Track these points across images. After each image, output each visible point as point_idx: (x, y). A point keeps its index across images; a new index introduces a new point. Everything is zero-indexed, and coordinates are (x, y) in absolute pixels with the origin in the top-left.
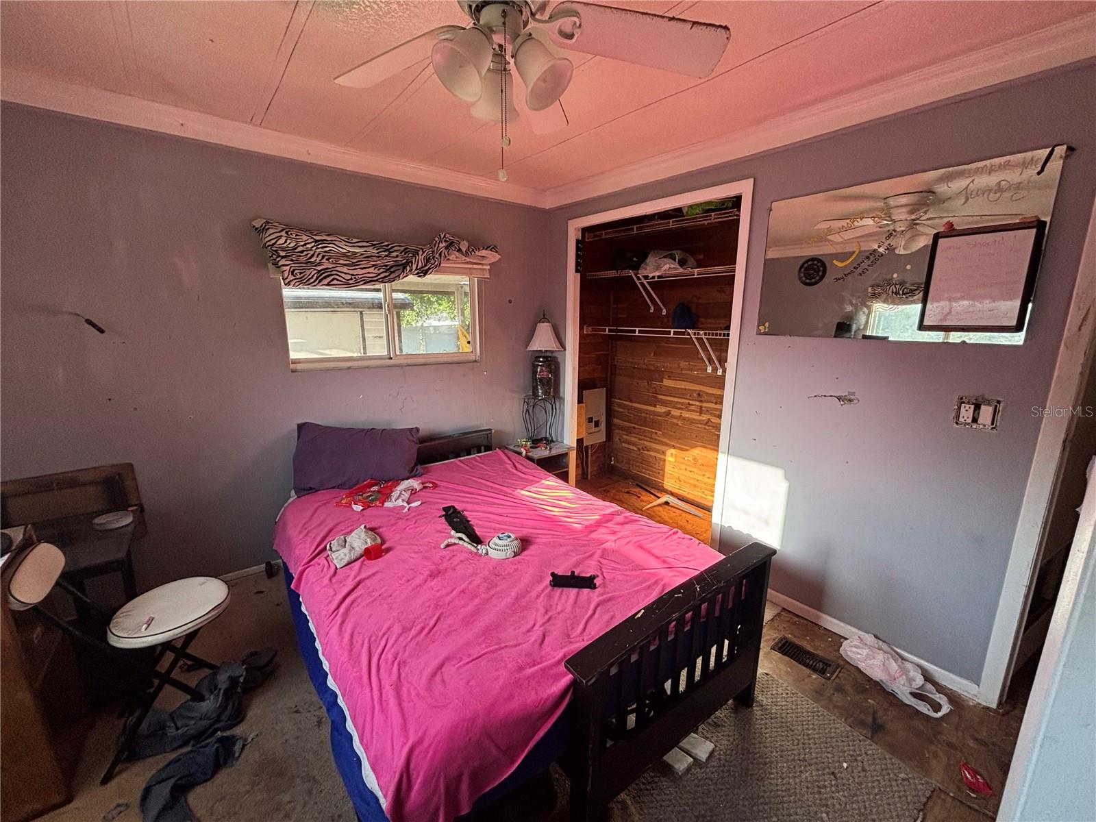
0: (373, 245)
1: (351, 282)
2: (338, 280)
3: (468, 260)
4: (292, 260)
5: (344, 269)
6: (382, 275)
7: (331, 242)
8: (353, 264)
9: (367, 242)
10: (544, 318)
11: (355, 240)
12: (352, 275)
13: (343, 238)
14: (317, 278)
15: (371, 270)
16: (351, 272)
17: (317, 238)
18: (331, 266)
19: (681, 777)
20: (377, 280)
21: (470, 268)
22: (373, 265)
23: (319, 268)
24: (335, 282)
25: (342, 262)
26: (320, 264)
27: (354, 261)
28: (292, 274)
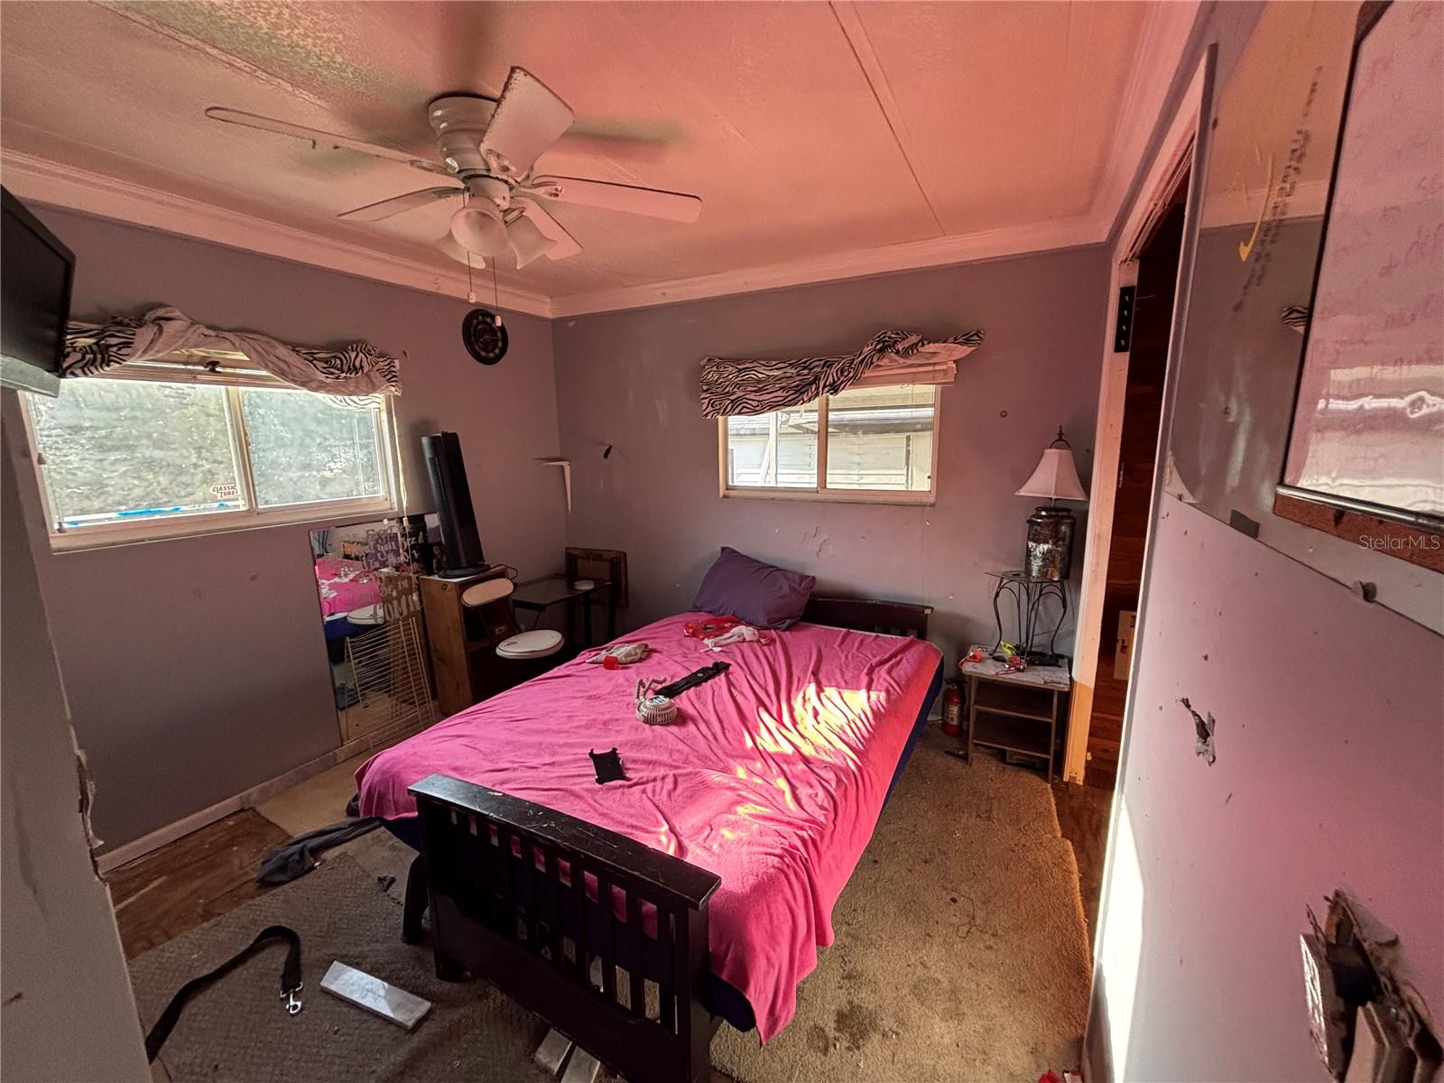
0: (790, 365)
1: (757, 408)
2: (747, 408)
3: (909, 362)
4: (712, 393)
5: (752, 396)
6: (790, 398)
7: (752, 369)
8: (760, 390)
9: (784, 363)
10: (1060, 439)
11: (774, 363)
12: (759, 401)
13: (763, 363)
14: (732, 407)
15: (779, 393)
16: (757, 398)
17: (740, 367)
18: (741, 394)
19: (532, 1061)
20: (783, 405)
21: (913, 373)
22: (781, 388)
23: (732, 398)
24: (745, 410)
25: (750, 389)
26: (733, 394)
27: (761, 386)
28: (712, 406)
